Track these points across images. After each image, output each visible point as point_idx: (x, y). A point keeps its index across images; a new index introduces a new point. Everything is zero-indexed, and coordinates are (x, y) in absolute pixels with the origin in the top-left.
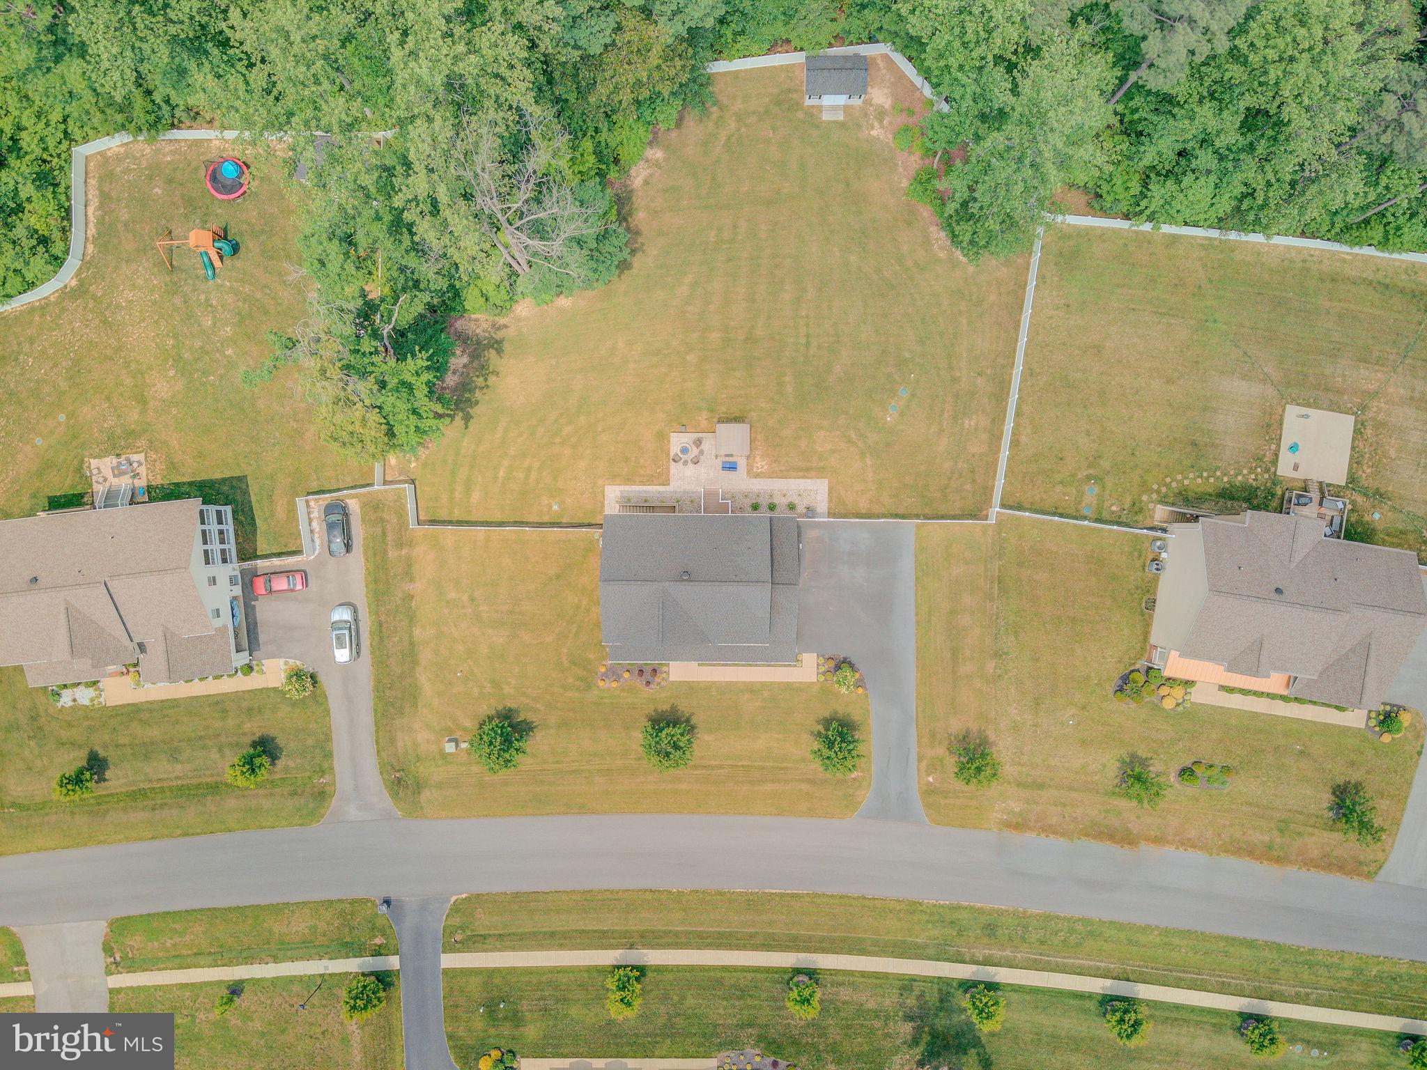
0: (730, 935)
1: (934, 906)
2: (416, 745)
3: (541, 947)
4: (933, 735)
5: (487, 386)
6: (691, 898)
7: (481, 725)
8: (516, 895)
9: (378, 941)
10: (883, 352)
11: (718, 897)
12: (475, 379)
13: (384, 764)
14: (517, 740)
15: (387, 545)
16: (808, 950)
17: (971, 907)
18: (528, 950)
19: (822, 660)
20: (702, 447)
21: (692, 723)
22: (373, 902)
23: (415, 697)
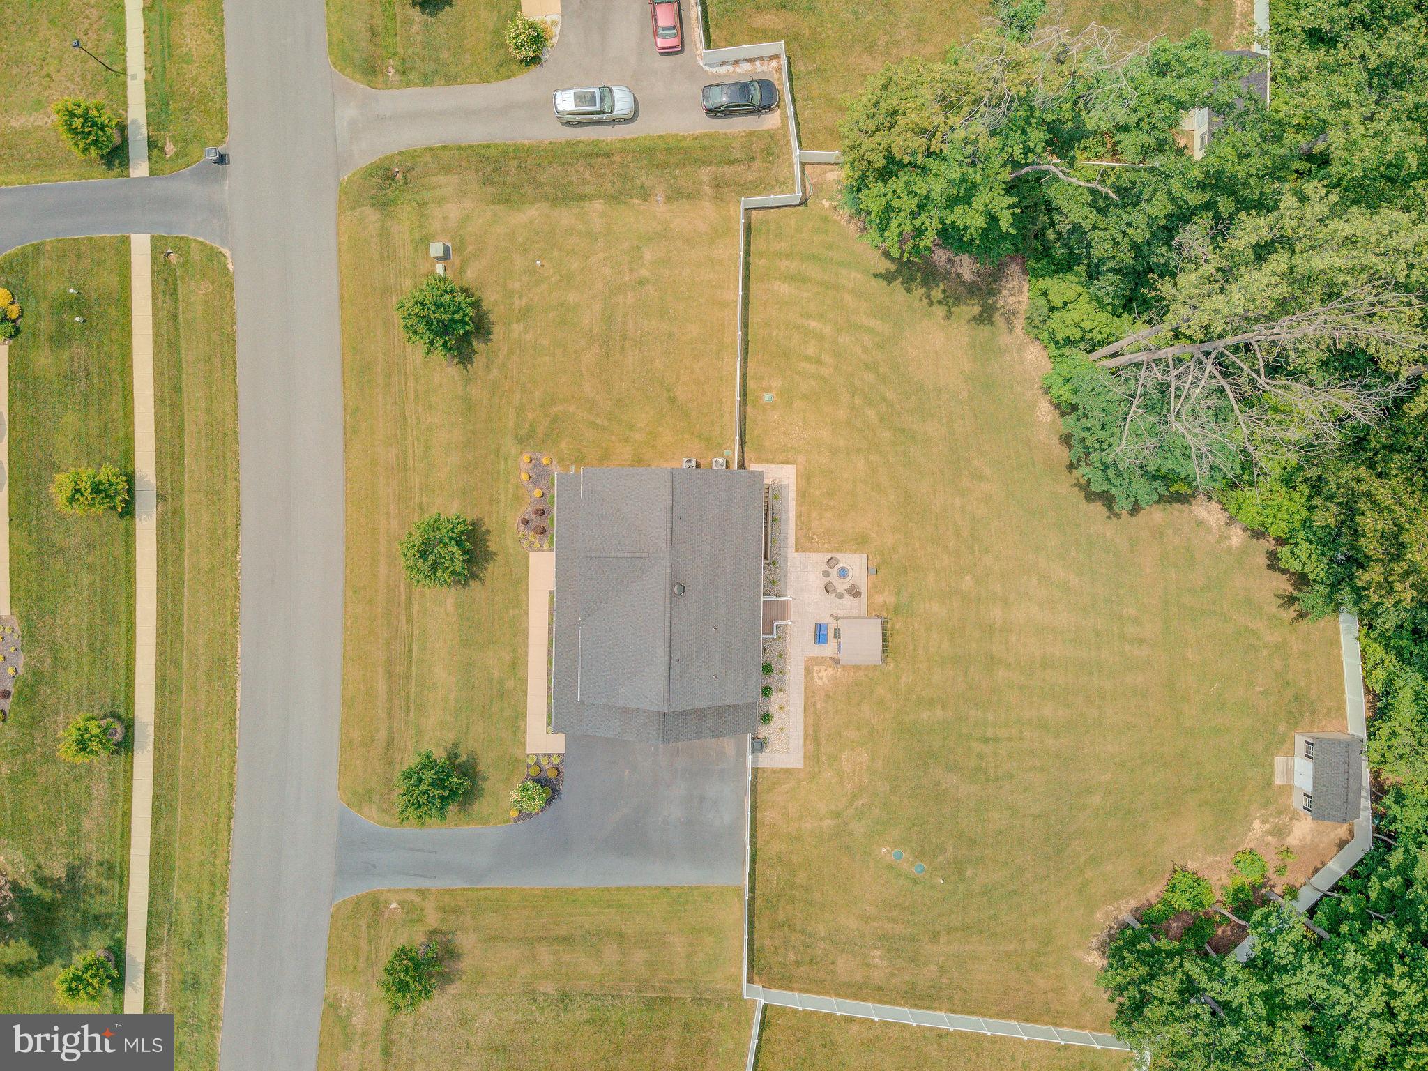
0: (178, 634)
1: (222, 911)
2: (441, 201)
3: (158, 373)
4: (455, 910)
5: (931, 304)
6: (228, 579)
7: (466, 291)
8: (232, 339)
9: (169, 147)
10: (973, 841)
11: (229, 618)
12: (942, 287)
13: (413, 157)
14: (446, 343)
15: (717, 165)
16: (158, 740)
17: (220, 960)
18: (155, 356)
19: (556, 761)
20: (847, 597)
21: (471, 582)
22: (222, 140)
23: (507, 201)
